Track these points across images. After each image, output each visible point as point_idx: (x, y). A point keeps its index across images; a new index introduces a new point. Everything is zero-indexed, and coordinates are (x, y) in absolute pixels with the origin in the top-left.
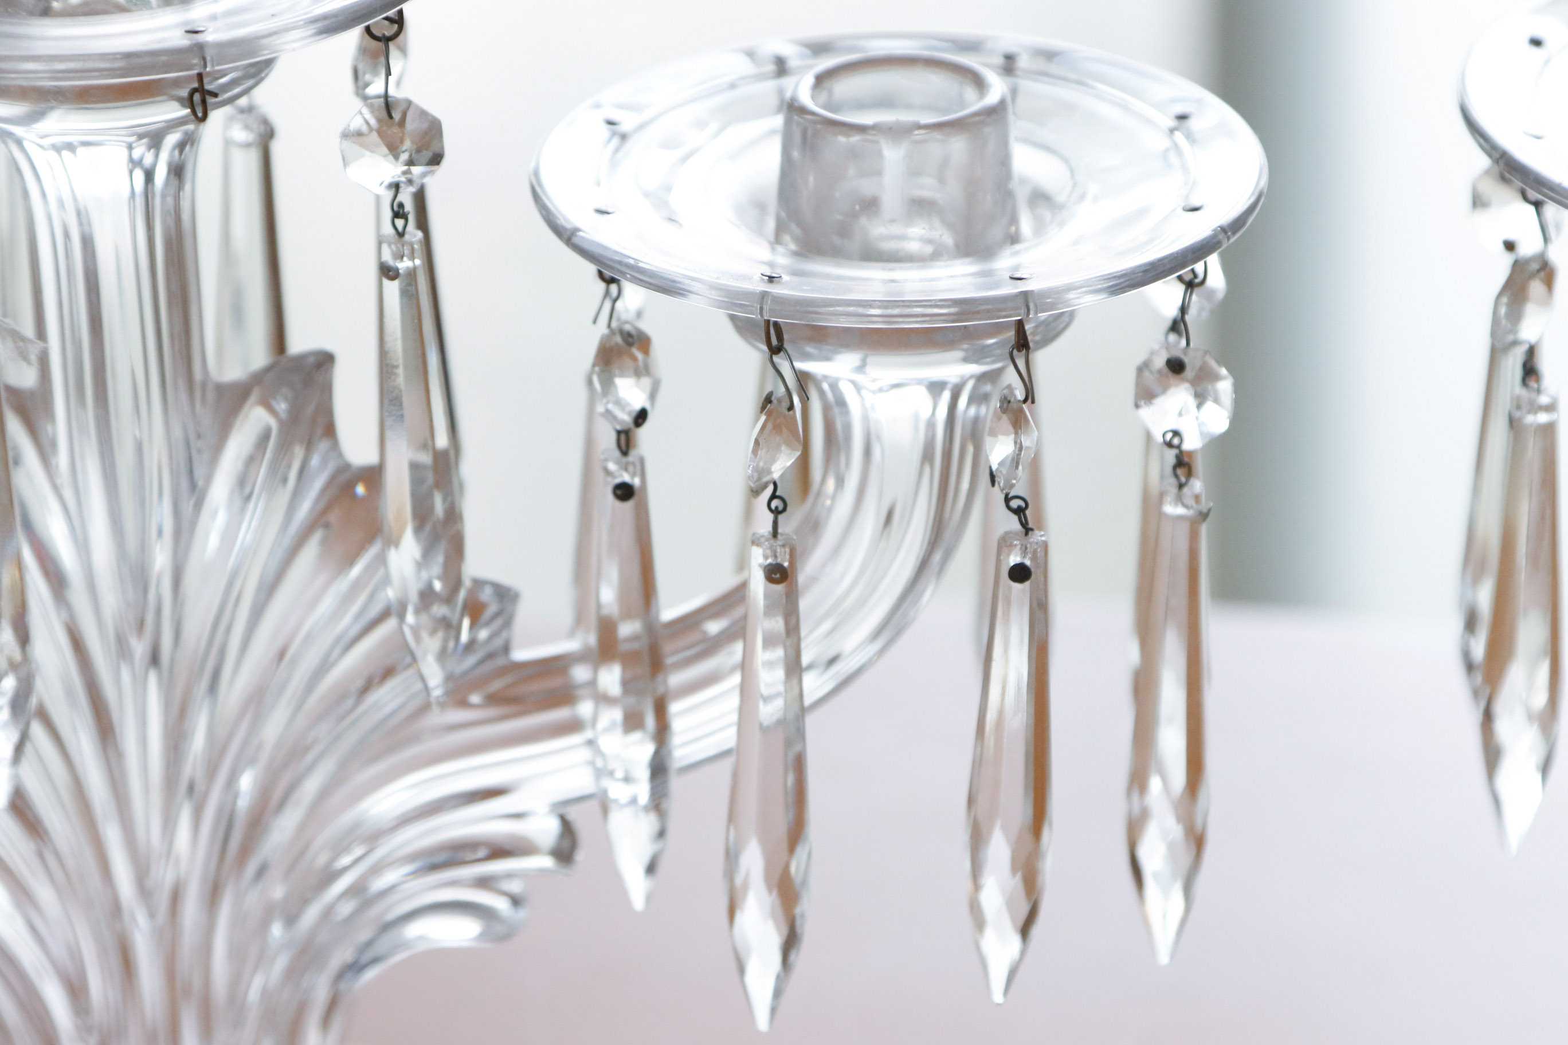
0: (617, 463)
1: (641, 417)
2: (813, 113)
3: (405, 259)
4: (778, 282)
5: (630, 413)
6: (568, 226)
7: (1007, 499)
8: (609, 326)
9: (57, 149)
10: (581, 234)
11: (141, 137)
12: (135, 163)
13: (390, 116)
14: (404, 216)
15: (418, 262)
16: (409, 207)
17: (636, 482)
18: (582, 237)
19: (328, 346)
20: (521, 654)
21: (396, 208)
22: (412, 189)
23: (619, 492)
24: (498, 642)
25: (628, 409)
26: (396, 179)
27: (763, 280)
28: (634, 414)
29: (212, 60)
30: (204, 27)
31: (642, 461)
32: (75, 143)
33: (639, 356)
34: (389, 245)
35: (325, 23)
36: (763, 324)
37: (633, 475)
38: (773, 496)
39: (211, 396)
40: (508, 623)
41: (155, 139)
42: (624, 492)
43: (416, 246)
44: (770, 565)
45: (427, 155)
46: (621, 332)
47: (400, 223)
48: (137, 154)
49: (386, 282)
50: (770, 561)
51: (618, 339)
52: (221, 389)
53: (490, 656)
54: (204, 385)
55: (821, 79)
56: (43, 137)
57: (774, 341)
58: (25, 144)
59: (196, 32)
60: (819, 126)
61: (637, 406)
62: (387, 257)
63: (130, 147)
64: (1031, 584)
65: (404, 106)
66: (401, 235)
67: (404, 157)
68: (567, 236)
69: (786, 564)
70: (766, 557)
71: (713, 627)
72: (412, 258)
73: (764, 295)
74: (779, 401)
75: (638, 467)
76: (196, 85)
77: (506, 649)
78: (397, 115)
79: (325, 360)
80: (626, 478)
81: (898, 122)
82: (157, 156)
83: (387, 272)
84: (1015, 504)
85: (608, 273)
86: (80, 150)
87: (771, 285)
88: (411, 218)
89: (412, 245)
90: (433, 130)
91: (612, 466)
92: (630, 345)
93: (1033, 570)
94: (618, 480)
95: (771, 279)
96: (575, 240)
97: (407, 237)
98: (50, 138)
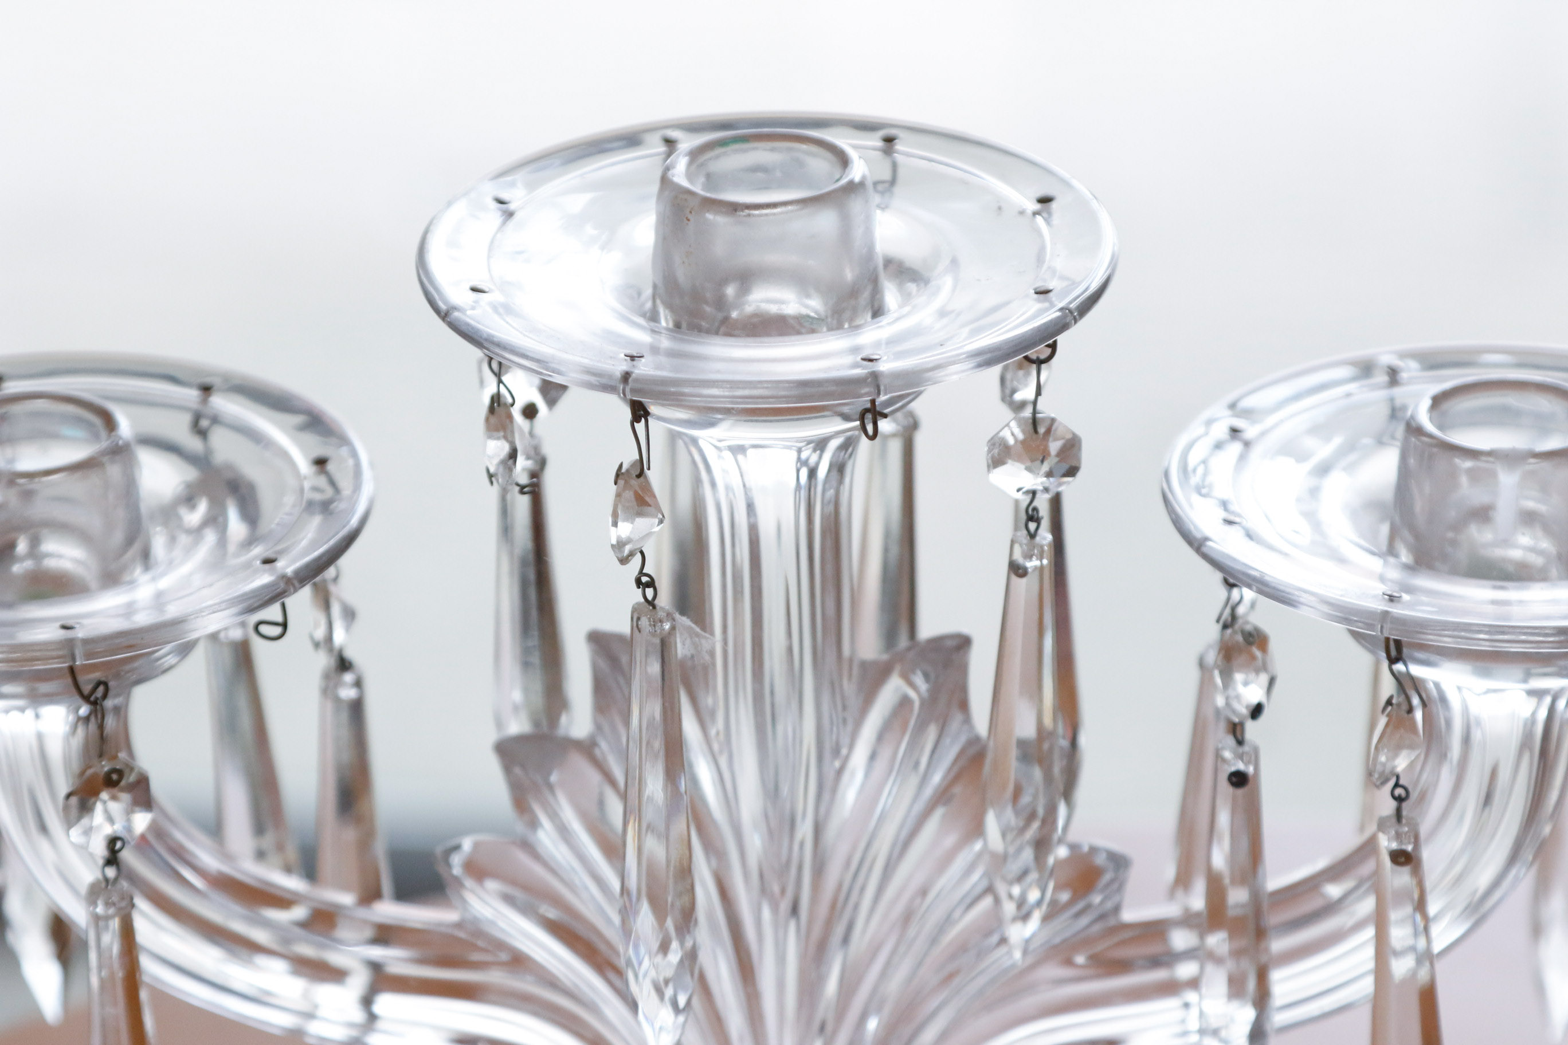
0: (1232, 752)
1: (1257, 711)
2: (1430, 436)
3: (1034, 558)
4: (1399, 602)
5: (1247, 707)
6: (1198, 535)
8: (1232, 628)
9: (731, 449)
10: (1209, 543)
11: (809, 443)
12: (802, 463)
13: (1036, 431)
14: (1038, 521)
15: (1045, 562)
16: (1044, 511)
17: (1251, 770)
18: (1211, 548)
19: (965, 630)
20: (1129, 915)
21: (1030, 512)
22: (1047, 496)
23: (1234, 779)
24: (1109, 905)
25: (1245, 703)
26: (1034, 487)
27: (1384, 599)
28: (1251, 708)
29: (885, 386)
30: (879, 355)
31: (1256, 751)
32: (747, 446)
33: (1258, 653)
34: (1021, 545)
35: (989, 356)
36: (1383, 640)
37: (1246, 764)
38: (1397, 785)
39: (856, 671)
40: (1120, 888)
41: (820, 445)
42: (1239, 779)
43: (1046, 548)
45: (1065, 467)
46: (1243, 632)
47: (1032, 526)
48: (804, 455)
49: (1014, 579)
50: (1395, 846)
51: (1239, 638)
52: (864, 665)
53: (1102, 917)
54: (851, 660)
55: (1438, 401)
56: (720, 441)
57: (1393, 653)
58: (701, 443)
59: (871, 360)
60: (1435, 450)
61: (1254, 700)
62: (1018, 556)
63: (799, 451)
65: (1047, 423)
66: (1032, 536)
67: (1045, 467)
68: (1197, 544)
69: (1410, 851)
70: (1391, 843)
71: (1333, 891)
72: (1041, 559)
73: (1386, 613)
74: (1399, 704)
75: (1253, 758)
76: (868, 405)
77: (1117, 909)
78: (1042, 430)
79: (963, 643)
80: (1241, 766)
81: (1512, 448)
82: (820, 457)
83: (1016, 570)
85: (1231, 581)
86: (750, 452)
87: (1391, 604)
88: (1045, 523)
89: (1042, 547)
90: (1072, 446)
91: (1227, 754)
92: (1250, 643)
94: (1233, 769)
95: (1392, 599)
96: (1204, 549)
97: (1038, 538)
98: (725, 442)
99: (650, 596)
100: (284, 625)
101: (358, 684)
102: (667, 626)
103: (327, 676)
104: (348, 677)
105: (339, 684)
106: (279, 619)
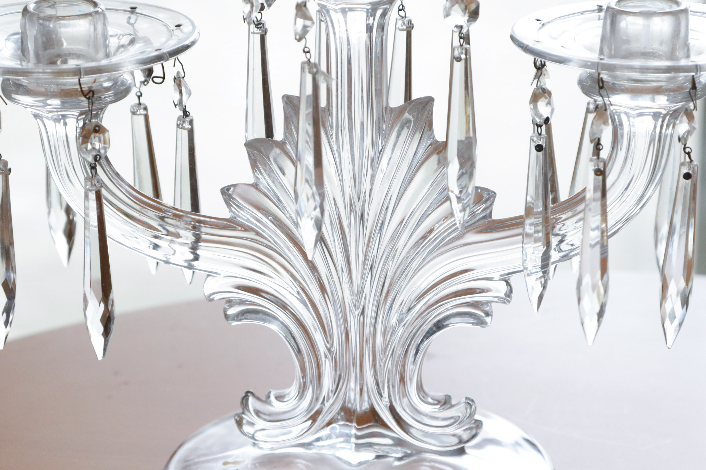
0: (537, 137)
1: (547, 120)
3: (463, 54)
7: (685, 148)
8: (537, 86)
17: (544, 144)
19: (431, 95)
20: (496, 217)
23: (537, 148)
24: (488, 211)
25: (542, 118)
27: (598, 59)
28: (544, 119)
33: (548, 97)
37: (543, 141)
38: (598, 143)
42: (539, 148)
44: (596, 169)
46: (541, 89)
50: (596, 167)
51: (540, 91)
54: (387, 109)
57: (601, 84)
61: (546, 116)
64: (692, 181)
68: (525, 47)
69: (602, 169)
70: (595, 166)
73: (598, 63)
74: (601, 107)
77: (490, 214)
79: (430, 100)
80: (540, 143)
81: (648, 11)
84: (688, 150)
91: (535, 139)
92: (545, 93)
93: (693, 175)
94: (537, 144)
97: (464, 46)
99: (309, 57)
100: (164, 78)
101: (191, 123)
102: (315, 70)
103: (179, 119)
104: (188, 119)
105: (184, 122)
106: (162, 76)
